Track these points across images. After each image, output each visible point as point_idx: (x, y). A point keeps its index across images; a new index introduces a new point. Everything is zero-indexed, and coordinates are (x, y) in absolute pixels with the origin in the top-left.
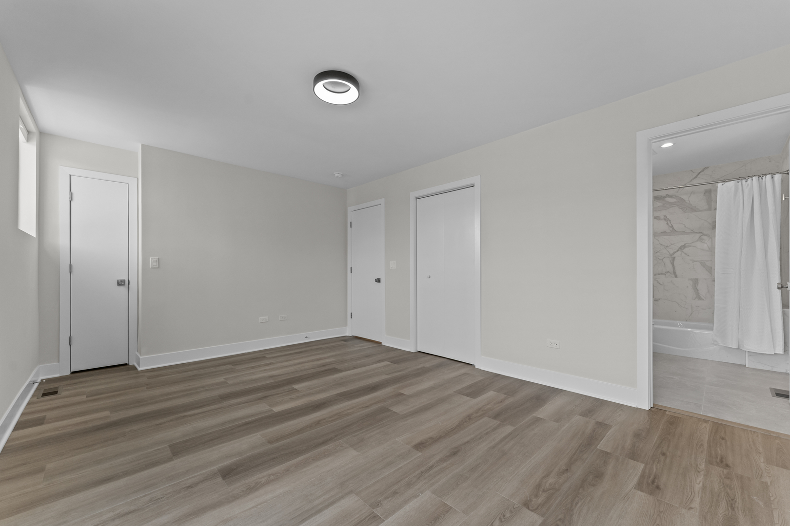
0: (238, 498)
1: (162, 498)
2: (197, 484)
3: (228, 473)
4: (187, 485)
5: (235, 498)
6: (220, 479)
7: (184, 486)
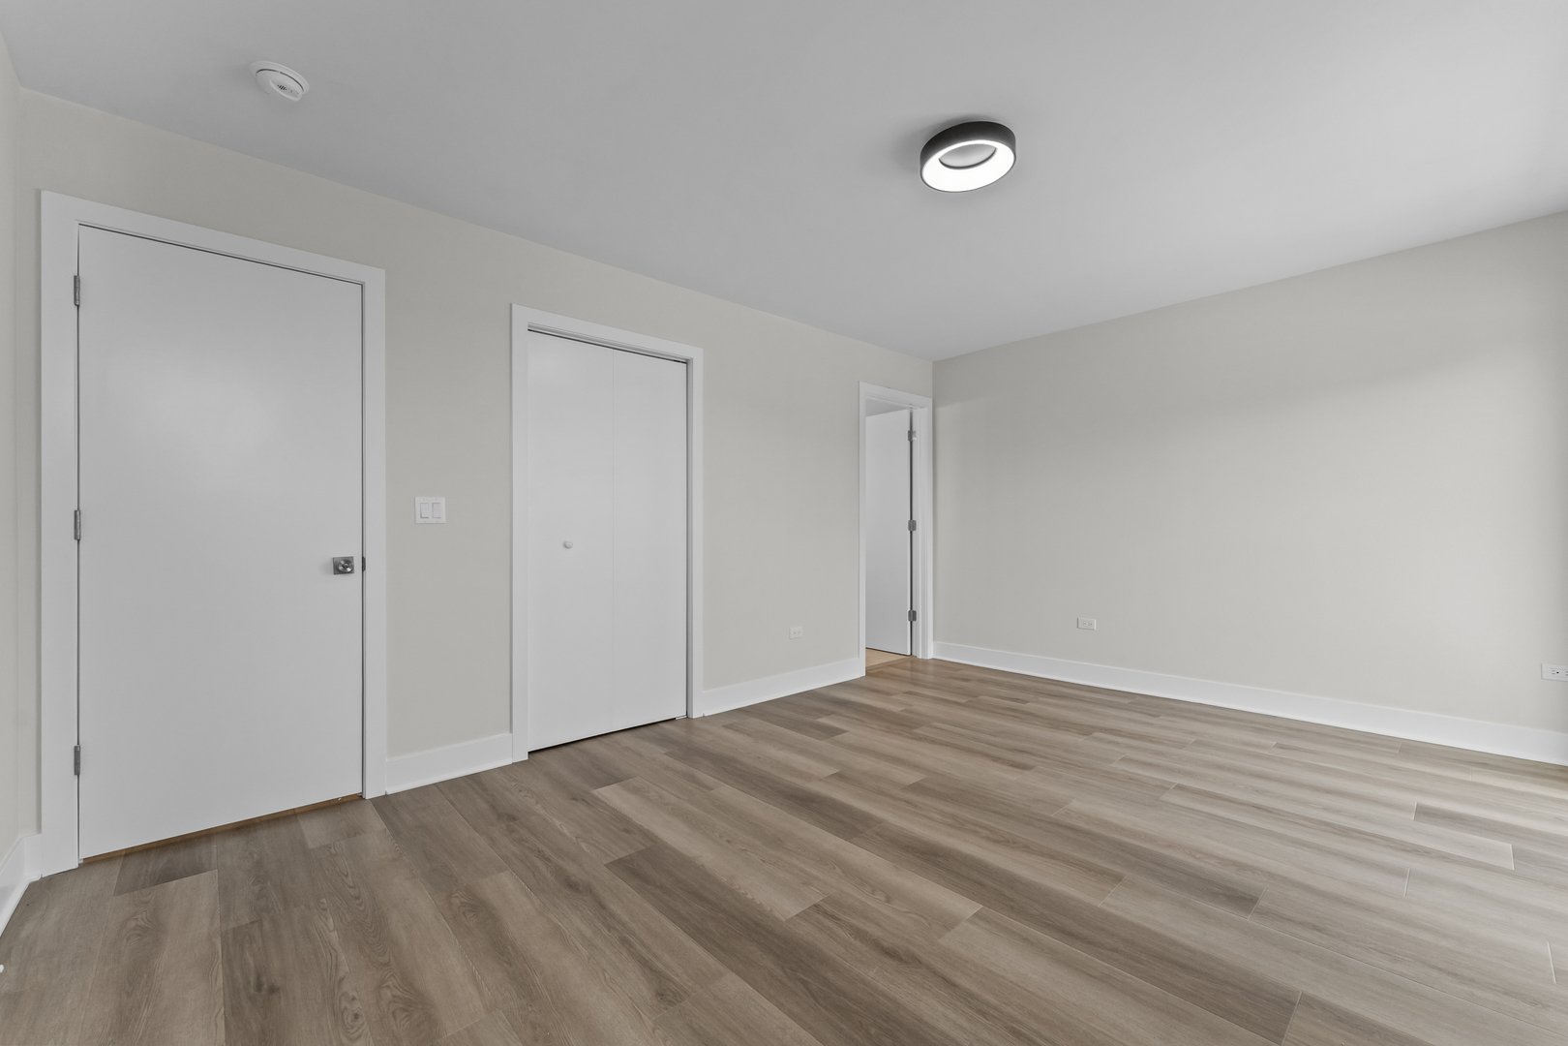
0: (1269, 873)
1: (1375, 949)
2: (1302, 924)
3: (1243, 900)
4: (1319, 933)
5: (1271, 875)
6: (1263, 903)
7: (1324, 936)
